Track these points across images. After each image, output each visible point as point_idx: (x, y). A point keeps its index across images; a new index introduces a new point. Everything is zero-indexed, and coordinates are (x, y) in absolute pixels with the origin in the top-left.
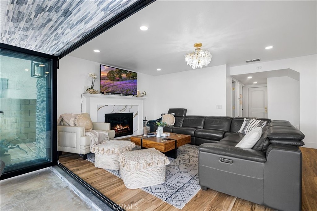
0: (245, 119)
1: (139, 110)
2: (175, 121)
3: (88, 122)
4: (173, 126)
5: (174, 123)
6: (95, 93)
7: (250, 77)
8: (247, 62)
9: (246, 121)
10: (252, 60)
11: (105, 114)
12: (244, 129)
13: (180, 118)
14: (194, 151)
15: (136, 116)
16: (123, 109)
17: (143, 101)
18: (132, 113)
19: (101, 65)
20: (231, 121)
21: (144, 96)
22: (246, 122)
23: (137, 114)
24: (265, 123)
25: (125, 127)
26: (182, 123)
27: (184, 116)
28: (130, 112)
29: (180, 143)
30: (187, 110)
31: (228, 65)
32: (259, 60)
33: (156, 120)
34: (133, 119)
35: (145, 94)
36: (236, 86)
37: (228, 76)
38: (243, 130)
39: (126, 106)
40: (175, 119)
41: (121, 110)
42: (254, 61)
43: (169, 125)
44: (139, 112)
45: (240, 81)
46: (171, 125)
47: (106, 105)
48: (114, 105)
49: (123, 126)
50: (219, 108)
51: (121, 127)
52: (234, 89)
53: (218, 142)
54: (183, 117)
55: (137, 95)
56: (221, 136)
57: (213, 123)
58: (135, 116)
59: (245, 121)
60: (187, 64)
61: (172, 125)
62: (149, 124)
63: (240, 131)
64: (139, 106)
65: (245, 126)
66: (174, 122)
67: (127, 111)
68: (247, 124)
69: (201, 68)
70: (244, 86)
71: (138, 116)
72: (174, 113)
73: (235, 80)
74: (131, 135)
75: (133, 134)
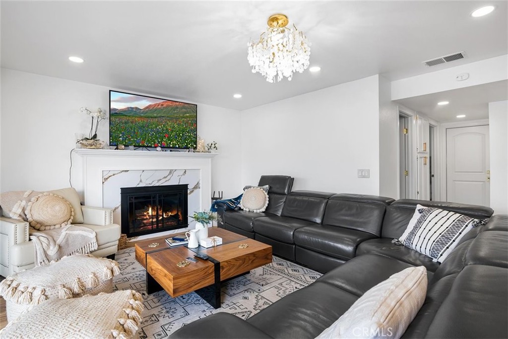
0: (419, 207)
1: (201, 178)
2: (267, 202)
3: (57, 208)
4: (263, 214)
5: (265, 207)
6: (93, 147)
7: (443, 103)
8: (430, 64)
9: (421, 211)
10: (442, 57)
11: (122, 189)
12: (413, 233)
13: (279, 196)
14: (281, 284)
15: (195, 191)
16: (165, 177)
17: (210, 159)
18: (187, 185)
19: (110, 91)
20: (385, 208)
21: (213, 151)
22: (420, 215)
23: (197, 187)
24: (469, 226)
25: (170, 214)
26: (282, 208)
27: (286, 191)
28: (180, 184)
29: (235, 268)
30: (293, 179)
31: (386, 76)
32: (460, 56)
33: (230, 200)
34: (188, 196)
35: (213, 146)
36: (411, 126)
37: (385, 101)
38: (409, 238)
39: (171, 172)
40: (268, 199)
41: (160, 180)
42: (450, 59)
43: (255, 211)
44: (200, 182)
45: (422, 114)
46: (258, 211)
47: (123, 171)
48: (143, 171)
49: (165, 211)
50: (364, 174)
51: (160, 213)
52: (407, 133)
53: (343, 262)
54: (285, 194)
55: (195, 148)
56: (349, 249)
57: (343, 212)
58: (192, 192)
59: (417, 212)
60: (254, 71)
61: (261, 210)
62: (216, 207)
63: (403, 238)
64: (201, 170)
65: (416, 227)
66: (264, 205)
67: (173, 181)
68: (420, 222)
69: (290, 79)
70: (433, 123)
71: (200, 192)
72: (267, 186)
73: (407, 112)
74: (184, 229)
75: (187, 227)
